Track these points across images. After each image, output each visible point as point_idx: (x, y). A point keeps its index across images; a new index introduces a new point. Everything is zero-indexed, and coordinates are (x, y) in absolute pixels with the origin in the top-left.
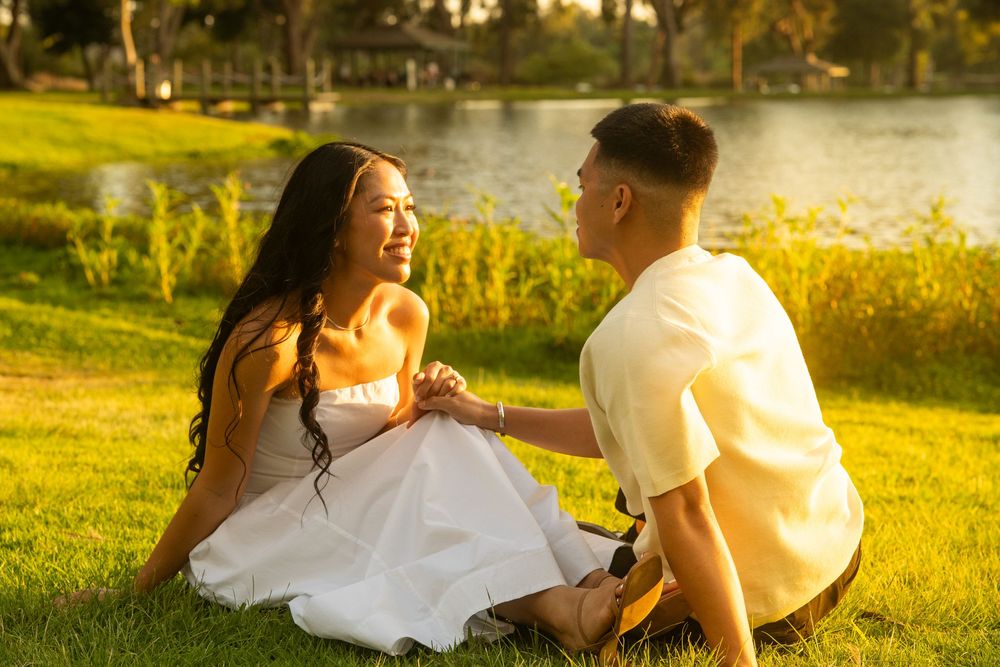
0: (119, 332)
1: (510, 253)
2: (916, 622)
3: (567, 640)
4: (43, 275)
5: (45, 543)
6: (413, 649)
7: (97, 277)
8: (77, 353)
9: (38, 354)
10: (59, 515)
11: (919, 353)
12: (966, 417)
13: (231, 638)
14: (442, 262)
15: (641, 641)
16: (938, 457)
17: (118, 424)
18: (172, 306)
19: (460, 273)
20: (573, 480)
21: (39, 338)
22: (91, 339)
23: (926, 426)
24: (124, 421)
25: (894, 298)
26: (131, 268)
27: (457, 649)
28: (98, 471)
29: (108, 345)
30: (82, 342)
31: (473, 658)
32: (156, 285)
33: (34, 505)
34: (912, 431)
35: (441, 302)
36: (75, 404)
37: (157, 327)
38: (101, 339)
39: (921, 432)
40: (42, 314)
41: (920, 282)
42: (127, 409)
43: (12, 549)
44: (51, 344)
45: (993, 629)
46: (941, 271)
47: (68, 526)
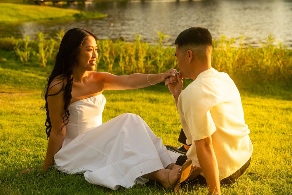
0: (31, 77)
1: (145, 52)
2: (265, 176)
3: (165, 185)
4: (8, 59)
5: (12, 153)
6: (120, 188)
7: (24, 59)
8: (19, 84)
9: (7, 85)
10: (16, 143)
11: (264, 81)
12: (278, 102)
13: (67, 185)
14: (125, 55)
15: (186, 185)
16: (270, 116)
17: (32, 109)
18: (46, 68)
19: (130, 59)
20: (165, 127)
21: (8, 80)
22: (23, 80)
23: (267, 105)
24: (33, 108)
25: (257, 65)
26: (34, 57)
27: (132, 187)
28: (26, 127)
29: (28, 81)
30: (20, 81)
31: (137, 190)
32: (41, 61)
33: (8, 140)
34: (263, 106)
35: (125, 67)
36: (19, 103)
37: (41, 75)
38: (26, 80)
39: (266, 107)
40: (8, 72)
41: (265, 60)
42: (34, 104)
43: (2, 154)
44: (11, 82)
45: (287, 177)
46: (271, 57)
47: (18, 146)
